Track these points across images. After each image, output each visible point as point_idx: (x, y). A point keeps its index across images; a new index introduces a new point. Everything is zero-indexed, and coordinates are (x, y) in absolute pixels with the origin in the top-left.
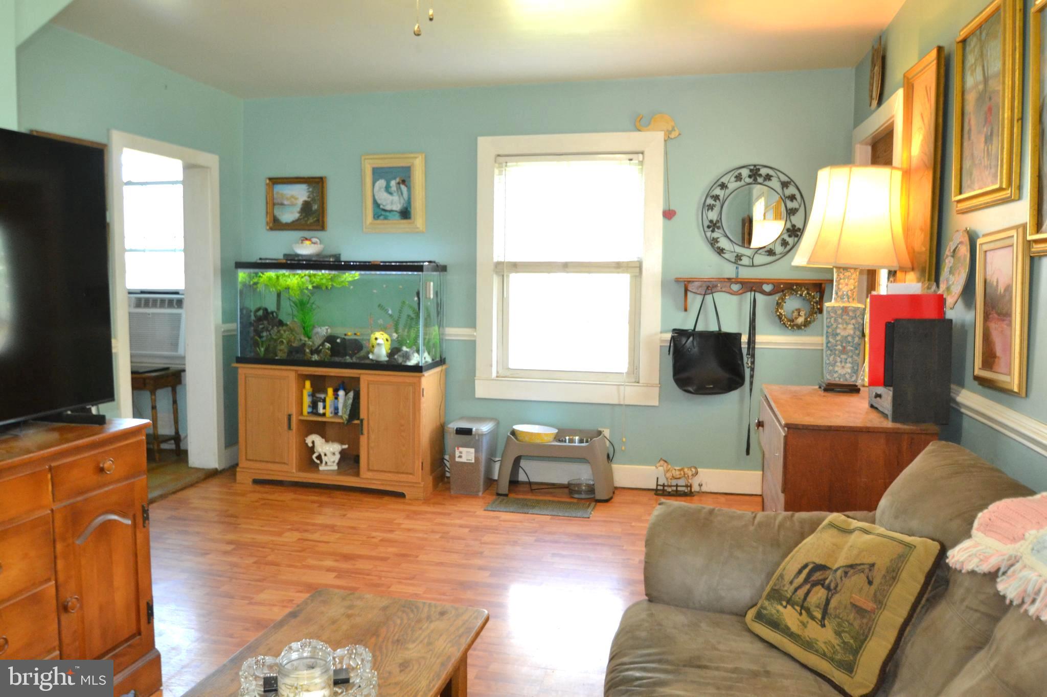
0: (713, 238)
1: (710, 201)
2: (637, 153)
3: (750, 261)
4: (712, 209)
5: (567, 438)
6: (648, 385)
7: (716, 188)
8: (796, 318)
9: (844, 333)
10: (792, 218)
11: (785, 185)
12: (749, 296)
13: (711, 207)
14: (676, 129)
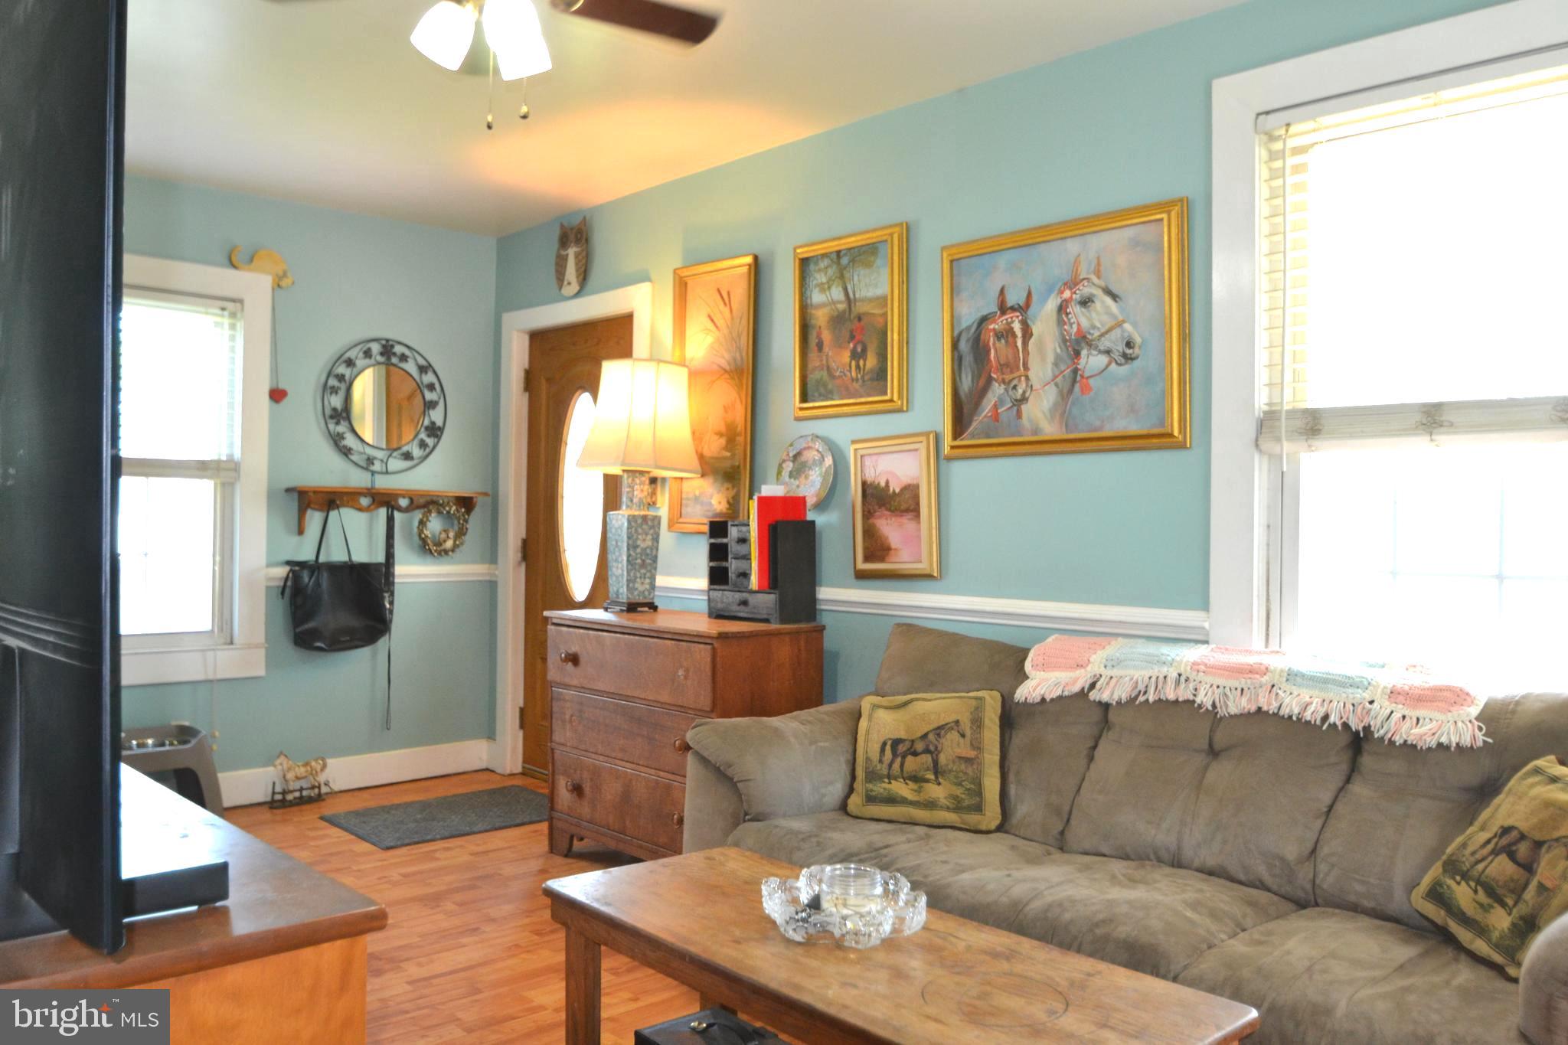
0: (338, 433)
1: (333, 382)
2: (234, 301)
3: (382, 466)
4: (337, 393)
5: (134, 742)
6: (250, 646)
7: (339, 365)
8: (445, 541)
9: (643, 545)
10: (432, 412)
11: (423, 369)
12: (383, 512)
13: (334, 390)
14: (289, 274)
